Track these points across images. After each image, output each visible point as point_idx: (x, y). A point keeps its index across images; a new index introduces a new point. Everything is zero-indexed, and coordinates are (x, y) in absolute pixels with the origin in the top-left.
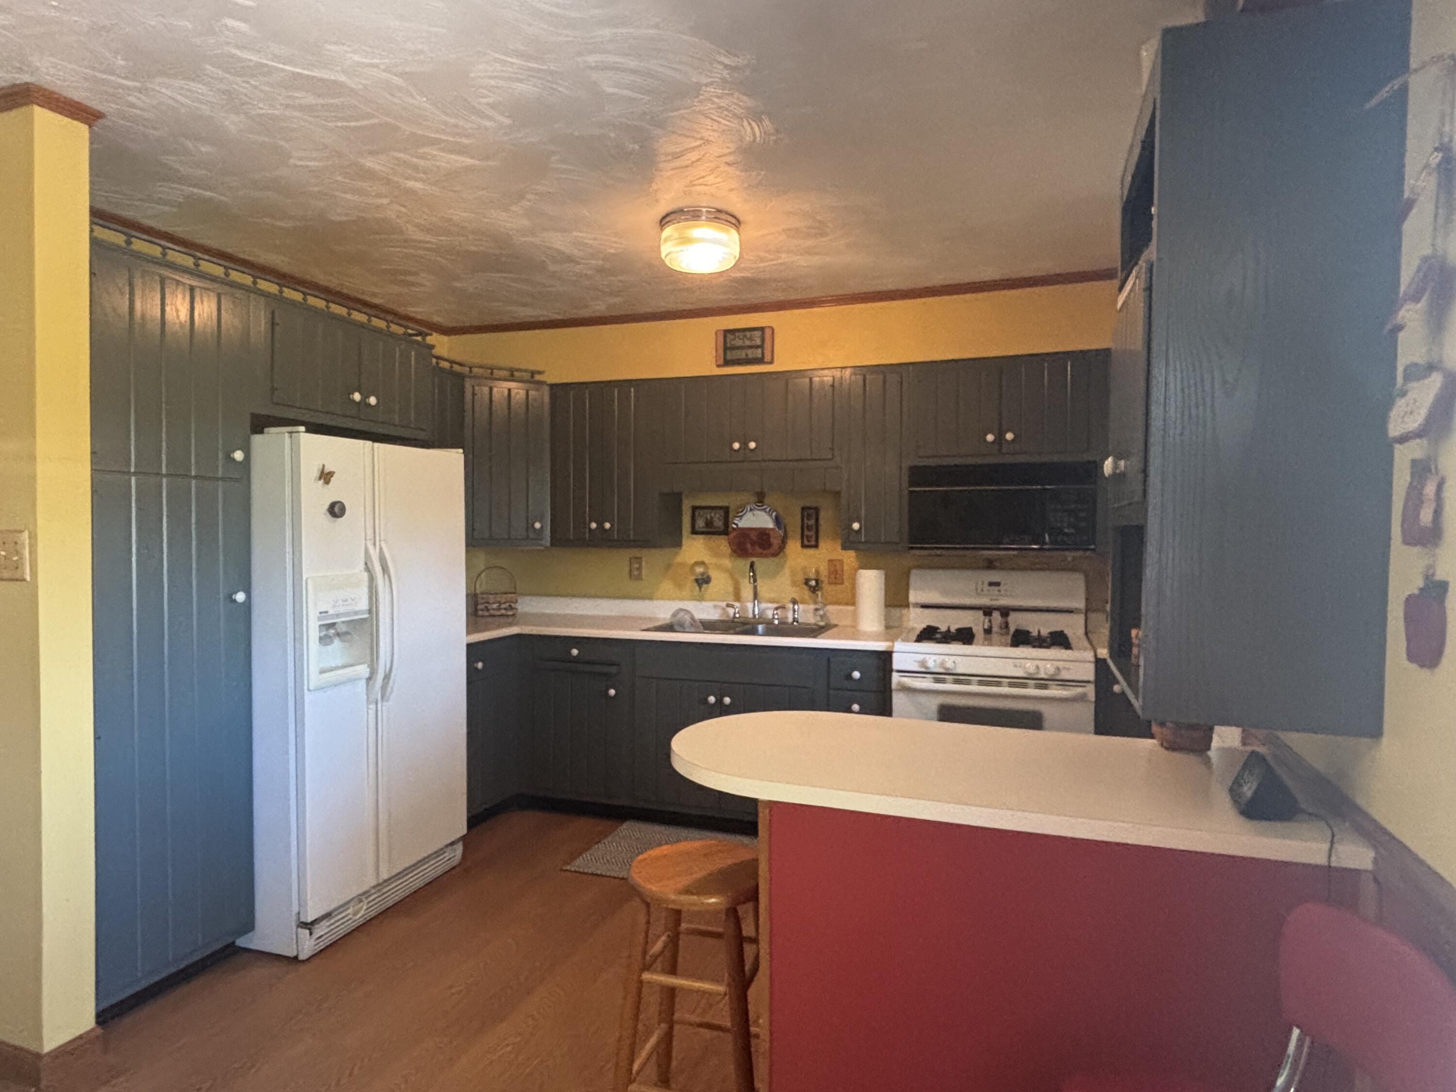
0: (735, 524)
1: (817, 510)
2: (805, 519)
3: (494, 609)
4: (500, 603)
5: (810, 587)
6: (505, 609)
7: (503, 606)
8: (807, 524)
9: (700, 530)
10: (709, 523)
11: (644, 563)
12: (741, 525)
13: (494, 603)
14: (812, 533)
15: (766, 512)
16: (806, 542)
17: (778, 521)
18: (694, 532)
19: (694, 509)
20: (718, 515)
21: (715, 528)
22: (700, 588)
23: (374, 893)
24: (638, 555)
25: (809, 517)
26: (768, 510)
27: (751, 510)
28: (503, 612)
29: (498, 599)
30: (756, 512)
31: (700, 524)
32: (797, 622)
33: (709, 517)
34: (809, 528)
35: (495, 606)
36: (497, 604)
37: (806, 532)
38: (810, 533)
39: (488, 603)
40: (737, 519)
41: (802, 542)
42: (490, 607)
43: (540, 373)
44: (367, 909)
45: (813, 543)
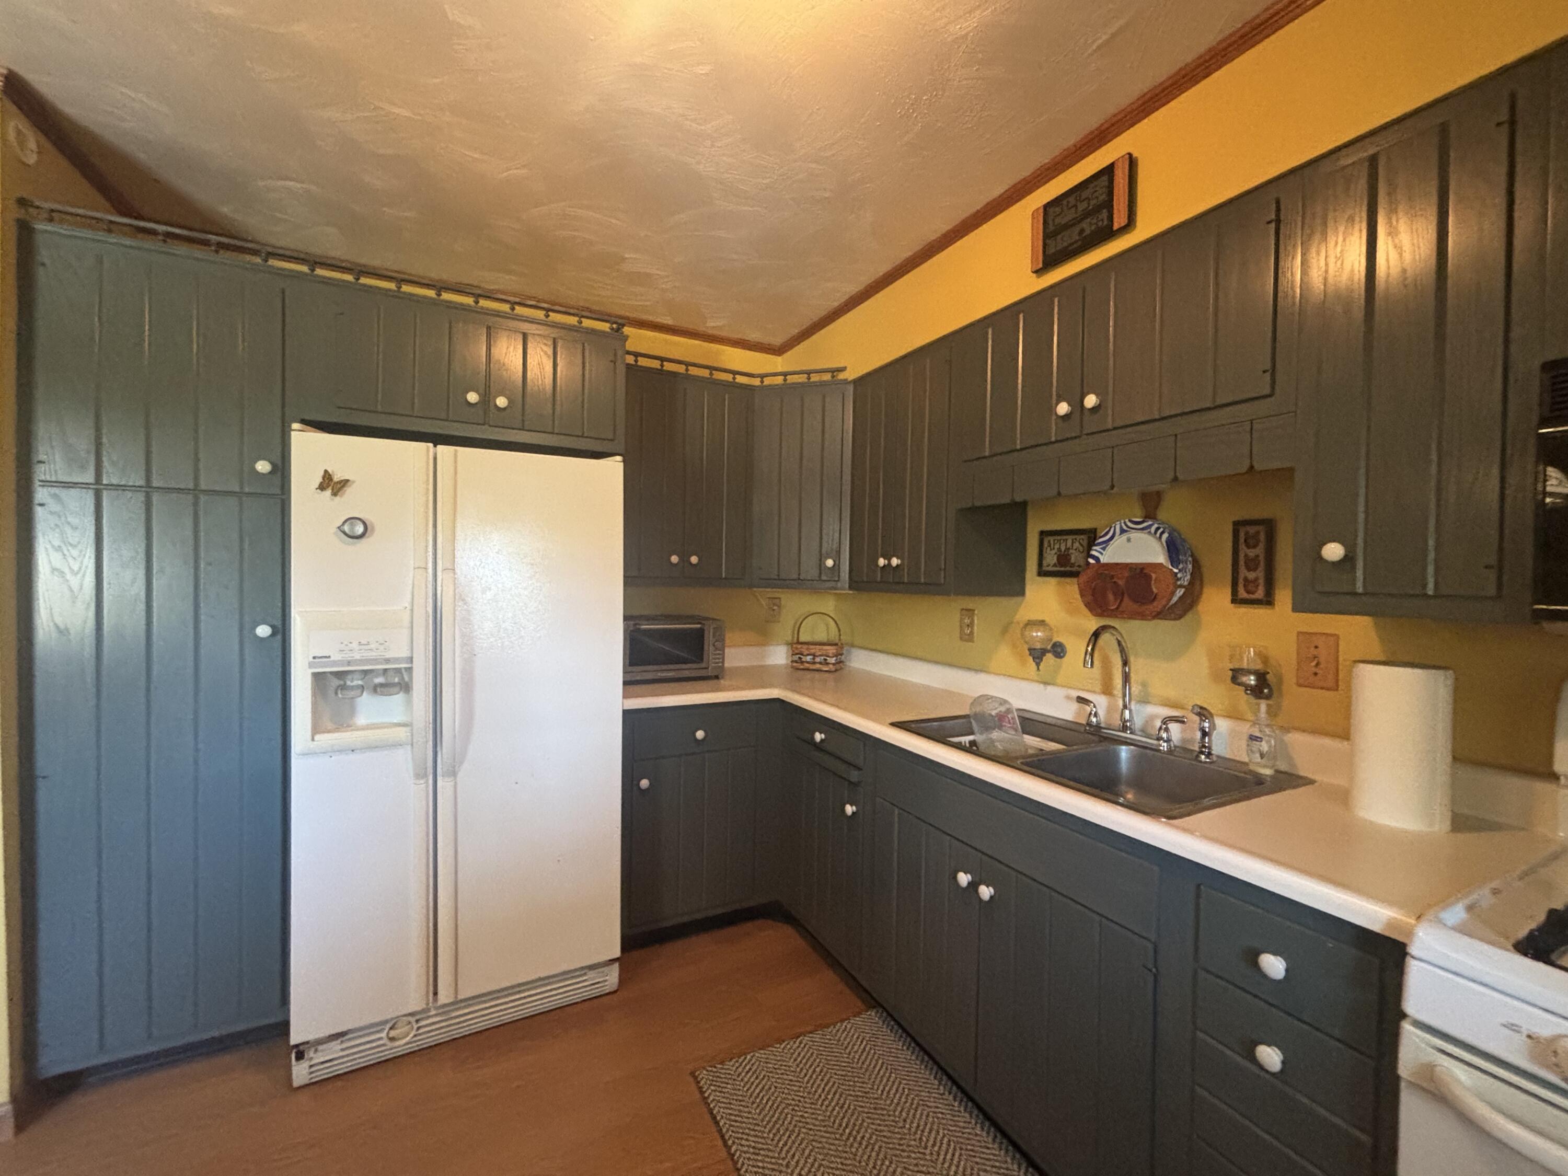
0: (1094, 557)
1: (1270, 526)
2: (1242, 546)
3: (808, 662)
4: (814, 656)
5: (1247, 687)
6: (820, 663)
7: (818, 660)
8: (1246, 555)
9: (1050, 569)
10: (1063, 558)
11: (976, 618)
12: (1104, 559)
13: (808, 655)
14: (1260, 574)
15: (1150, 532)
16: (1242, 594)
17: (1173, 549)
18: (1042, 573)
19: (1043, 534)
20: (1077, 545)
21: (1072, 565)
22: (1038, 665)
23: (436, 1015)
24: (970, 606)
25: (1251, 542)
26: (1153, 529)
27: (1123, 531)
28: (818, 666)
29: (813, 651)
30: (1134, 535)
31: (1051, 559)
32: (1209, 755)
33: (1063, 549)
34: (1252, 564)
35: (809, 658)
36: (811, 657)
37: (1243, 572)
38: (1251, 575)
39: (802, 655)
40: (1097, 548)
41: (1234, 592)
42: (804, 659)
43: (843, 369)
44: (415, 1036)
45: (1260, 594)
